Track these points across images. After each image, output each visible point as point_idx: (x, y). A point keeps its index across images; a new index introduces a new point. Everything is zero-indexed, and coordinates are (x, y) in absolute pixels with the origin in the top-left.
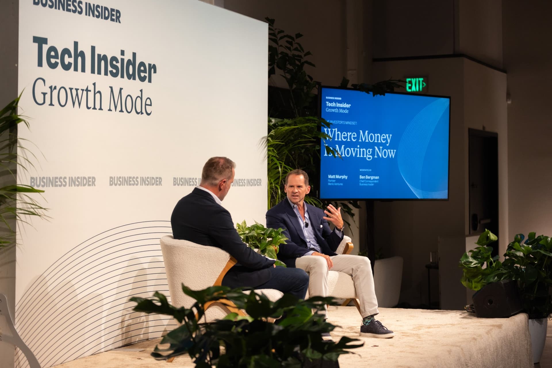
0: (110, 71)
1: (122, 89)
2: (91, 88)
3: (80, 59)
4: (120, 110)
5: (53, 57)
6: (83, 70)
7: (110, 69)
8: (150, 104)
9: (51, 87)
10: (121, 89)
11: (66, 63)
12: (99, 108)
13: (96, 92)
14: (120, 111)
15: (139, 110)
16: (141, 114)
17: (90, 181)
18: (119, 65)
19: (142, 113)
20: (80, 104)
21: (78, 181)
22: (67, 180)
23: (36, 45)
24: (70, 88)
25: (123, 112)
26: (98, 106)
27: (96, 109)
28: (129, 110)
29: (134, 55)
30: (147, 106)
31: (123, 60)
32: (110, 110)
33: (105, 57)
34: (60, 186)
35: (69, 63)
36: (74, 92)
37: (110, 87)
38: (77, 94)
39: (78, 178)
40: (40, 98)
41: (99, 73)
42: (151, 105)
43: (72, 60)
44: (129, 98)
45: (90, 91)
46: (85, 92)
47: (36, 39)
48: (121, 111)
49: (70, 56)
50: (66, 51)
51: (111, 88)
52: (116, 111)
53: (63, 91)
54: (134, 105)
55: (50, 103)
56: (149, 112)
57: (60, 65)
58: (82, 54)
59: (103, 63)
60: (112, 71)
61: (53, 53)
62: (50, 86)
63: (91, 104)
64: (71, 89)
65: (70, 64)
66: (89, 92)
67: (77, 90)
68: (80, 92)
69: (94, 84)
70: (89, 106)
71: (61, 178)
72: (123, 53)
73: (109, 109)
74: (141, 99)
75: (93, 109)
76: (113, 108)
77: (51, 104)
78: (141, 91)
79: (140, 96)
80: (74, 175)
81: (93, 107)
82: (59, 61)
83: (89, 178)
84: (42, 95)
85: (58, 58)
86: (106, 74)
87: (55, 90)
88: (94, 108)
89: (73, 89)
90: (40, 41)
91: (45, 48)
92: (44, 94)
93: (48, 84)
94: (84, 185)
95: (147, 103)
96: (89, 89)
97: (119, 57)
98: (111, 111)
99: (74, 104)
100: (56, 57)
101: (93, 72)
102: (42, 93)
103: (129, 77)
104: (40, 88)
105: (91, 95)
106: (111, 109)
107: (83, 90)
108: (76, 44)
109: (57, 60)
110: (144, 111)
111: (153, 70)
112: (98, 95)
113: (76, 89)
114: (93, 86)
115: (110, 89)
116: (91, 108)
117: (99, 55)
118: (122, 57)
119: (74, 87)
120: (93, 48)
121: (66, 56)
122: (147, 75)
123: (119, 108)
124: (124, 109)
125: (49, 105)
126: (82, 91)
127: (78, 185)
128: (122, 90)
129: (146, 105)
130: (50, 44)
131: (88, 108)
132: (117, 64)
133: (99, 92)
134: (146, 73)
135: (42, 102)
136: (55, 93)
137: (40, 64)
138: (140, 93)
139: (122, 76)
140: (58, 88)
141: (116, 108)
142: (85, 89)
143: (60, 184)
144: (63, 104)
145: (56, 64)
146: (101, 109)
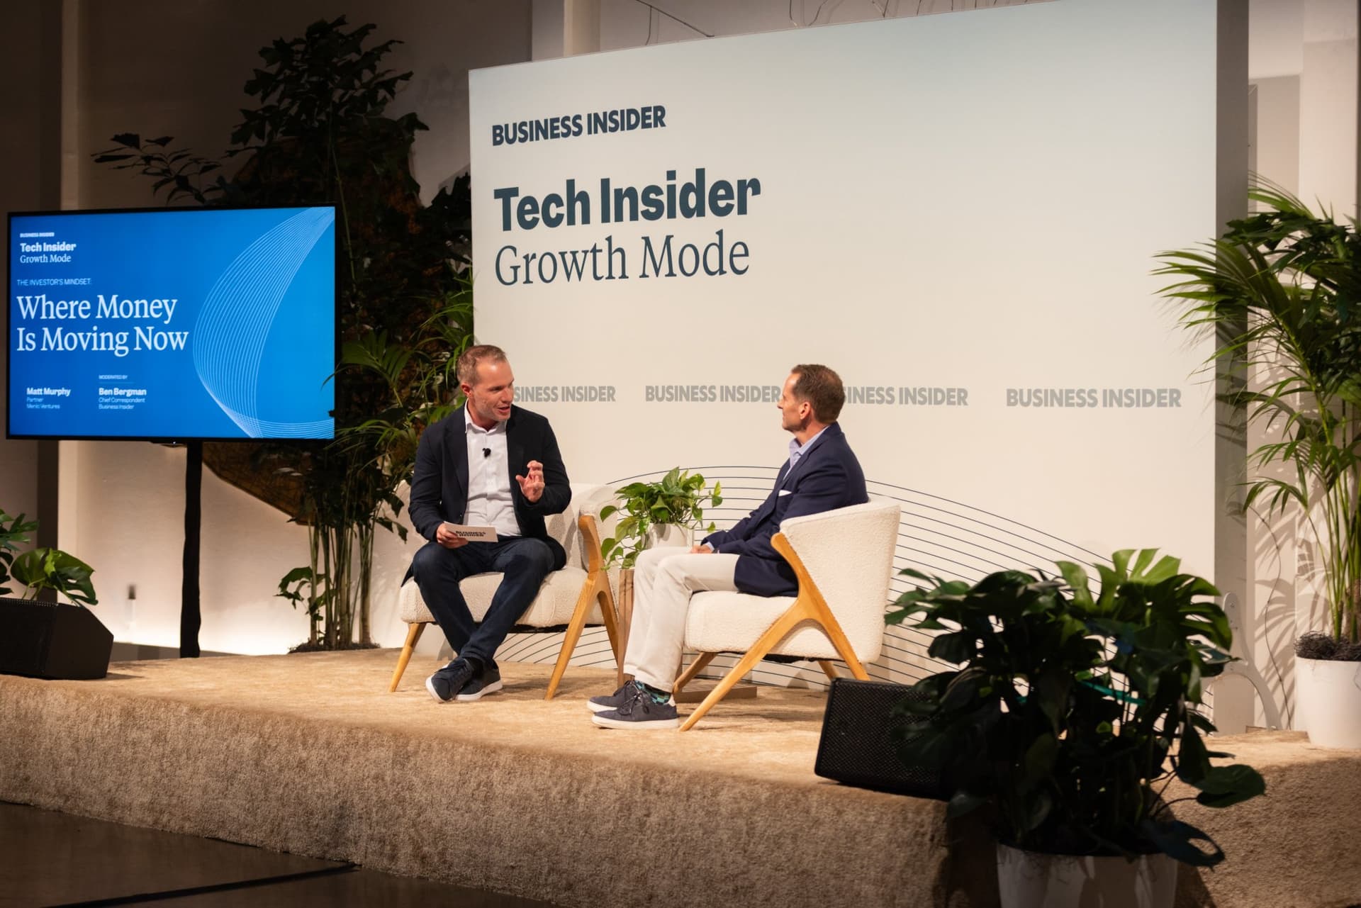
0: (642, 212)
1: (672, 236)
2: (604, 246)
3: (578, 206)
4: (667, 272)
5: (529, 212)
6: (586, 220)
7: (642, 207)
8: (743, 253)
9: (526, 257)
10: (669, 238)
11: (553, 215)
12: (620, 275)
13: (613, 250)
14: (666, 276)
15: (714, 266)
16: (720, 274)
17: (606, 394)
18: (664, 198)
19: (722, 272)
20: (580, 275)
21: (580, 394)
22: (559, 392)
23: (501, 200)
24: (560, 253)
25: (675, 275)
26: (617, 271)
27: (614, 278)
28: (689, 269)
29: (700, 173)
30: (734, 258)
31: (671, 189)
32: (644, 276)
33: (631, 192)
34: (546, 400)
35: (558, 215)
36: (569, 258)
37: (643, 238)
38: (575, 260)
39: (580, 388)
40: (508, 275)
41: (619, 218)
42: (746, 254)
43: (563, 210)
44: (689, 251)
45: (601, 251)
46: (590, 256)
47: (498, 194)
48: (671, 274)
49: (559, 204)
50: (553, 199)
51: (647, 240)
52: (657, 276)
53: (548, 259)
54: (701, 260)
55: (525, 280)
56: (739, 267)
57: (541, 222)
58: (584, 197)
59: (626, 202)
60: (648, 210)
61: (528, 207)
62: (525, 254)
63: (603, 270)
64: (563, 254)
65: (560, 217)
66: (598, 254)
67: (574, 253)
68: (580, 257)
69: (609, 239)
70: (599, 275)
71: (547, 388)
72: (671, 175)
73: (641, 274)
74: (720, 247)
75: (607, 278)
76: (650, 270)
77: (528, 281)
78: (720, 233)
79: (718, 243)
80: (571, 384)
81: (607, 275)
82: (539, 216)
83: (602, 388)
84: (512, 270)
85: (538, 212)
86: (634, 217)
87: (534, 260)
88: (610, 277)
89: (566, 253)
90: (505, 195)
91: (515, 202)
92: (515, 268)
93: (521, 253)
94: (592, 399)
95: (735, 253)
96: (597, 248)
97: (663, 184)
98: (648, 276)
99: (568, 275)
100: (535, 210)
101: (605, 218)
102: (511, 267)
103: (688, 213)
104: (508, 259)
105: (602, 258)
106: (647, 273)
107: (585, 252)
108: (571, 184)
109: (536, 216)
110: (727, 266)
111: (750, 191)
112: (617, 257)
113: (571, 252)
114: (607, 242)
115: (643, 241)
116: (601, 278)
117: (618, 192)
118: (671, 182)
119: (568, 249)
120: (605, 183)
121: (553, 206)
122: (735, 202)
123: (665, 269)
124: (676, 269)
125: (524, 283)
126: (583, 254)
127: (580, 400)
128: (672, 240)
129: (732, 256)
130: (522, 195)
131: (597, 278)
132: (659, 197)
133: (620, 250)
134: (732, 198)
135: (512, 279)
136: (534, 265)
137: (507, 226)
138: (718, 236)
139: (672, 215)
140: (538, 258)
141: (657, 271)
142: (590, 248)
143: (546, 397)
144: (548, 277)
145: (535, 221)
146: (624, 276)
